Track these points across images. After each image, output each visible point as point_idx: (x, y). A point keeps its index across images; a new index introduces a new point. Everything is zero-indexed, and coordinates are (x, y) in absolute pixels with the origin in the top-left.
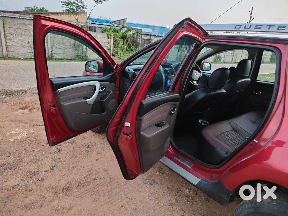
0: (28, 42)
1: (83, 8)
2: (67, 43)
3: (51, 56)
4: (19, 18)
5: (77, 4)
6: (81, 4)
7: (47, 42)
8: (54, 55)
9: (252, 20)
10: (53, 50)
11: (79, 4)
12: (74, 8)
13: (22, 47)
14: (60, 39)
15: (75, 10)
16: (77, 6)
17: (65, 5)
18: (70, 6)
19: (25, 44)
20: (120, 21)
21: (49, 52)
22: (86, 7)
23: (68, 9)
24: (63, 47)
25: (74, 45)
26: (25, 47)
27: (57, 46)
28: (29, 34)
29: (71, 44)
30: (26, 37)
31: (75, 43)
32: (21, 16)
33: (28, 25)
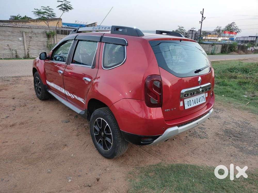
0: (8, 45)
1: (53, 16)
2: (41, 45)
3: (27, 56)
4: (3, 26)
5: (47, 13)
6: (51, 13)
7: (24, 44)
8: (30, 55)
9: (204, 19)
10: (29, 51)
11: (49, 13)
12: (45, 16)
13: (2, 50)
14: (34, 42)
15: (46, 18)
16: (48, 14)
17: (37, 14)
18: (42, 15)
19: (5, 47)
20: (92, 25)
21: (26, 53)
22: (55, 15)
23: (40, 17)
24: (38, 48)
25: (47, 46)
26: (5, 49)
27: (33, 48)
28: (8, 39)
29: (44, 46)
30: (6, 41)
31: (48, 44)
32: (4, 24)
33: (7, 32)
